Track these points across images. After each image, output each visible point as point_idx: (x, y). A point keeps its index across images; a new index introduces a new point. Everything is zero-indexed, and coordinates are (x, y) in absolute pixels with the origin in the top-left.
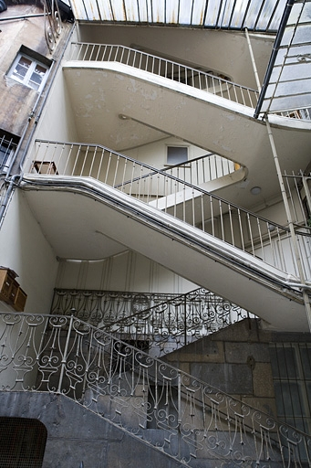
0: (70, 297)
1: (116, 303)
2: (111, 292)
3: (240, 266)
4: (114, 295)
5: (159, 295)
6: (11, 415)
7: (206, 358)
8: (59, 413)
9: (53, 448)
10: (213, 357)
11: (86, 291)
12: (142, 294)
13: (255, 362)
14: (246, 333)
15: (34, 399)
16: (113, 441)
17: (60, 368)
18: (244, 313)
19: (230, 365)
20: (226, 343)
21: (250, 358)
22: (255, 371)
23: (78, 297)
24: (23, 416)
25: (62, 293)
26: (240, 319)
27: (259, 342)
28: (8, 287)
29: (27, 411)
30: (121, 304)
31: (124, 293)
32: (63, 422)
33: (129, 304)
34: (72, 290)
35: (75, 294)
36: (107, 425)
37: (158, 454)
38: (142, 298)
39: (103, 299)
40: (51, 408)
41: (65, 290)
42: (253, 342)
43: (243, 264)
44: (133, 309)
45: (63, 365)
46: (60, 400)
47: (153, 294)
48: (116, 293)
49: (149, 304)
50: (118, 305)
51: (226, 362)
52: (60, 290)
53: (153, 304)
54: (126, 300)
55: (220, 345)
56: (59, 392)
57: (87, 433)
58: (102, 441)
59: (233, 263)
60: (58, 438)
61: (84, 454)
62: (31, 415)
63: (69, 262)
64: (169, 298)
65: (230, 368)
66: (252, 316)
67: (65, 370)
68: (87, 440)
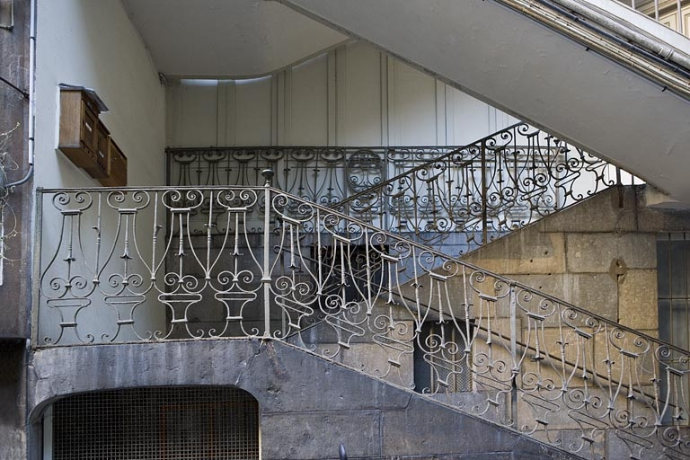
0: (204, 165)
1: (310, 172)
2: (298, 150)
3: (646, 57)
4: (304, 155)
5: (405, 150)
6: (180, 381)
7: (526, 265)
8: (275, 373)
9: (277, 429)
10: (541, 263)
11: (239, 150)
12: (368, 150)
13: (626, 269)
14: (613, 215)
15: (218, 351)
16: (390, 409)
17: (261, 293)
18: (610, 173)
19: (577, 278)
20: (569, 237)
21: (617, 263)
22: (624, 286)
23: (223, 164)
24: (203, 382)
25: (185, 158)
26: (602, 187)
27: (637, 232)
28: (91, 134)
29: (211, 374)
30: (322, 174)
31: (326, 150)
32: (286, 386)
33: (339, 173)
34: (209, 151)
35: (215, 157)
36: (376, 387)
37: (477, 423)
38: (368, 158)
39: (281, 166)
40: (258, 365)
41: (190, 151)
42: (625, 232)
43: (655, 52)
44: (350, 184)
45: (267, 287)
46: (273, 351)
47: (392, 150)
48: (309, 150)
49: (384, 171)
50: (316, 176)
51: (569, 272)
52: (180, 152)
53: (392, 172)
54: (331, 165)
55: (557, 240)
56: (267, 335)
57: (338, 400)
58: (368, 412)
59: (633, 51)
60: (284, 413)
61: (337, 434)
62: (219, 379)
63: (188, 87)
64: (427, 157)
65: (576, 284)
66: (626, 179)
67: (272, 296)
68: (339, 412)
